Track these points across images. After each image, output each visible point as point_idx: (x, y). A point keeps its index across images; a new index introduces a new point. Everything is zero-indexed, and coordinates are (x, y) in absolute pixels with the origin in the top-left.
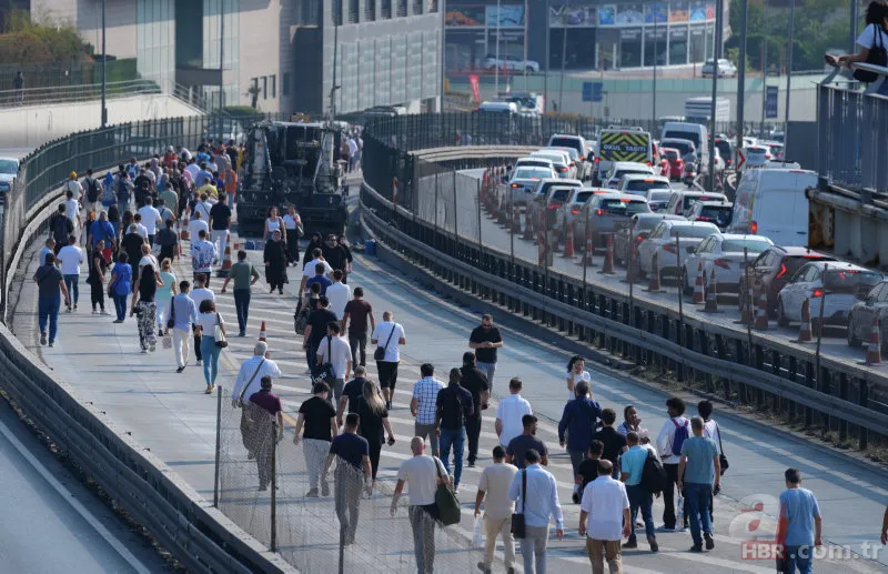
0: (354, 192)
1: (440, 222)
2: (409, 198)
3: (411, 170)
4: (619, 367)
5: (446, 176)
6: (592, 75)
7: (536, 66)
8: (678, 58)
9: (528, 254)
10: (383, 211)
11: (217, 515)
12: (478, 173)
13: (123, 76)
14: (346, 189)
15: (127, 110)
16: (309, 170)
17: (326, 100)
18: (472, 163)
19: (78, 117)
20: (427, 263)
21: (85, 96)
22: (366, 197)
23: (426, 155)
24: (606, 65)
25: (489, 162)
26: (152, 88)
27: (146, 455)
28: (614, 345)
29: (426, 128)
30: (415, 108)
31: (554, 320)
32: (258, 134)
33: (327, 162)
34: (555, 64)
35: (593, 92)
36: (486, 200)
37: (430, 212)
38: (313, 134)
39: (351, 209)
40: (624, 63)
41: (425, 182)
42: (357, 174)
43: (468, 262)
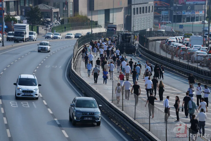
0: (137, 45)
1: (153, 51)
2: (147, 46)
3: (148, 41)
4: (186, 77)
5: (154, 42)
6: (181, 24)
7: (171, 22)
8: (197, 20)
9: (169, 57)
10: (142, 49)
11: (112, 104)
12: (160, 42)
13: (96, 24)
14: (136, 45)
15: (96, 31)
16: (129, 41)
17: (132, 29)
18: (159, 40)
20: (151, 58)
21: (88, 28)
22: (139, 46)
23: (150, 38)
24: (184, 22)
25: (162, 40)
26: (100, 27)
27: (99, 93)
28: (185, 73)
29: (151, 33)
30: (148, 30)
31: (174, 69)
32: (120, 35)
33: (132, 40)
34: (174, 22)
35: (181, 27)
36: (162, 47)
37: (151, 49)
38: (130, 35)
39: (136, 48)
40: (187, 21)
41: (150, 43)
42: (137, 42)
43: (158, 58)
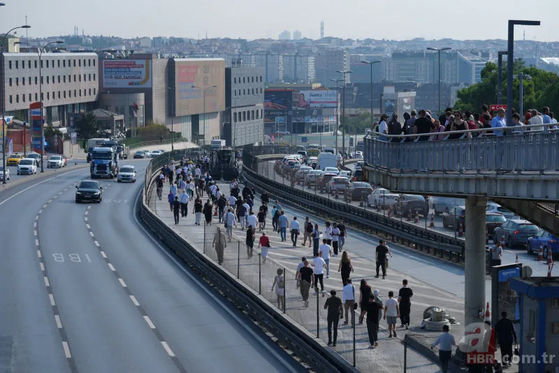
0: (240, 167)
1: (264, 175)
2: (256, 169)
3: (256, 161)
4: (313, 213)
5: (265, 162)
6: (304, 135)
7: (289, 133)
8: (327, 131)
9: (288, 183)
10: (248, 172)
11: (205, 255)
12: (274, 162)
13: (177, 137)
14: (238, 167)
15: (179, 146)
16: (228, 161)
17: (233, 143)
18: (272, 159)
19: (167, 148)
20: (260, 186)
21: (167, 143)
22: (244, 168)
23: (260, 157)
24: (308, 132)
25: (277, 159)
26: (185, 140)
27: (185, 239)
28: (311, 208)
29: (260, 149)
30: (257, 144)
31: (295, 201)
32: (214, 152)
33: (233, 159)
34: (294, 132)
35: (304, 139)
36: (277, 169)
37: (262, 173)
38: (229, 151)
39: (240, 172)
40: (312, 132)
41: (260, 165)
42: (241, 162)
